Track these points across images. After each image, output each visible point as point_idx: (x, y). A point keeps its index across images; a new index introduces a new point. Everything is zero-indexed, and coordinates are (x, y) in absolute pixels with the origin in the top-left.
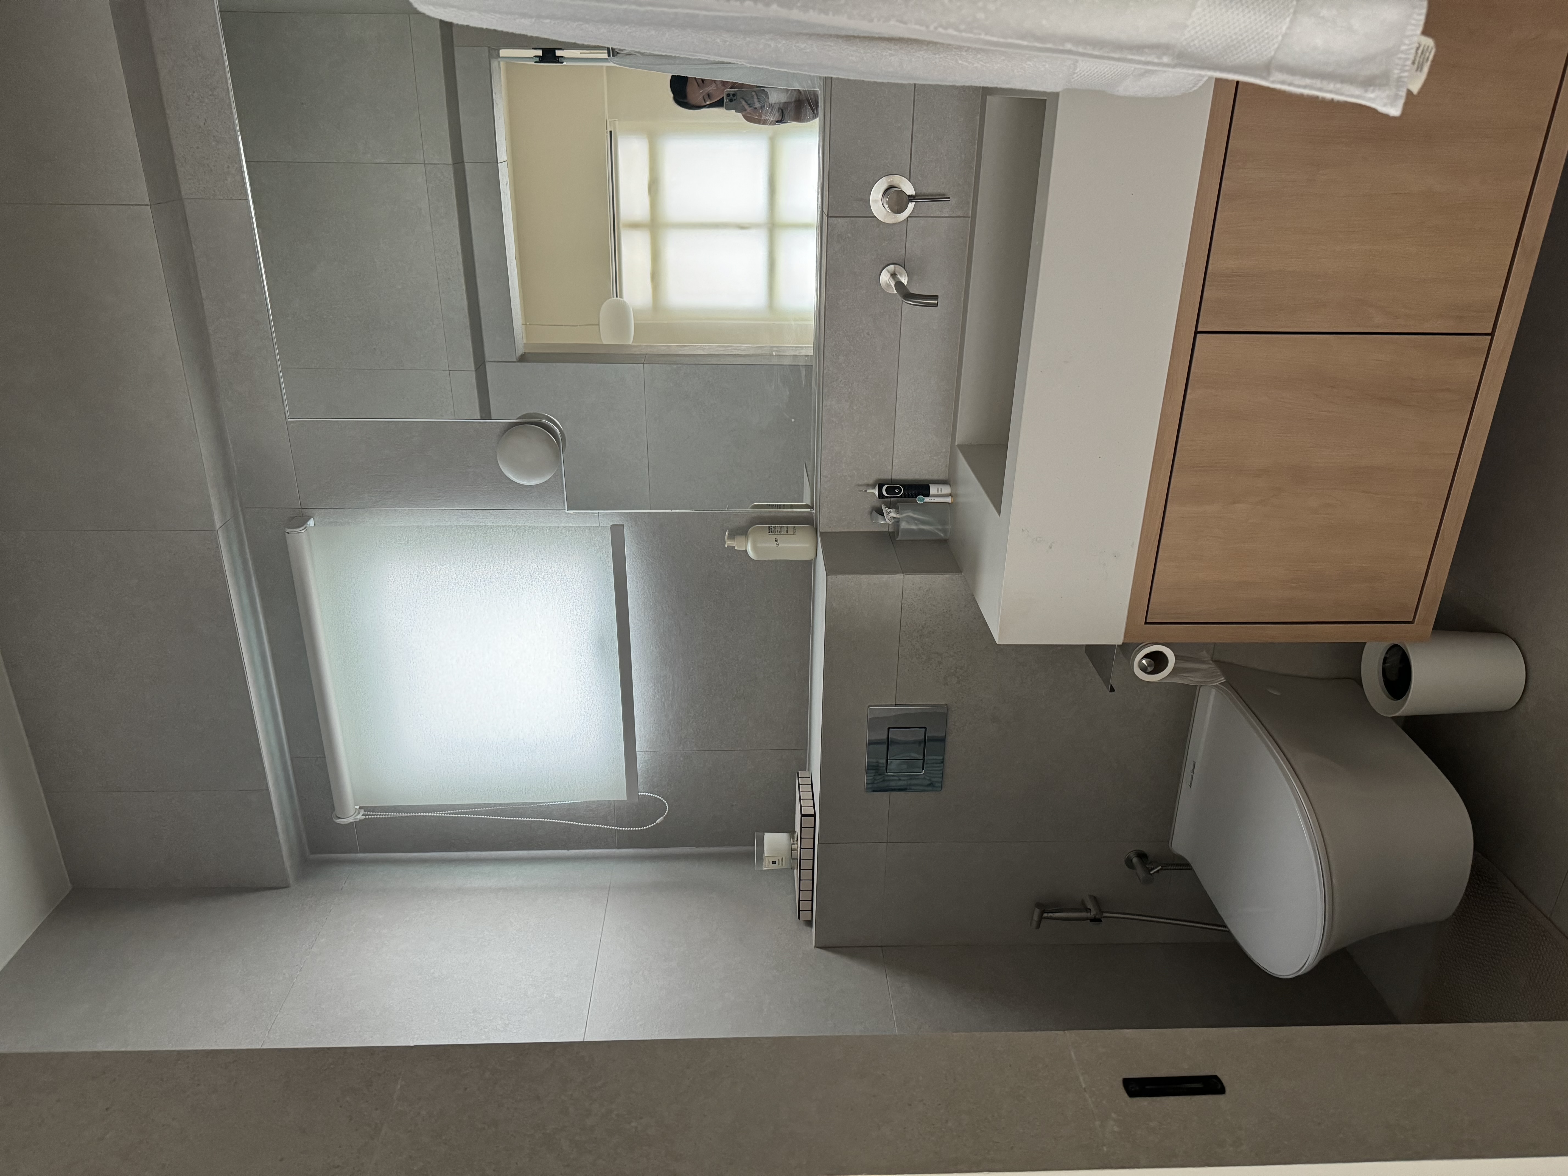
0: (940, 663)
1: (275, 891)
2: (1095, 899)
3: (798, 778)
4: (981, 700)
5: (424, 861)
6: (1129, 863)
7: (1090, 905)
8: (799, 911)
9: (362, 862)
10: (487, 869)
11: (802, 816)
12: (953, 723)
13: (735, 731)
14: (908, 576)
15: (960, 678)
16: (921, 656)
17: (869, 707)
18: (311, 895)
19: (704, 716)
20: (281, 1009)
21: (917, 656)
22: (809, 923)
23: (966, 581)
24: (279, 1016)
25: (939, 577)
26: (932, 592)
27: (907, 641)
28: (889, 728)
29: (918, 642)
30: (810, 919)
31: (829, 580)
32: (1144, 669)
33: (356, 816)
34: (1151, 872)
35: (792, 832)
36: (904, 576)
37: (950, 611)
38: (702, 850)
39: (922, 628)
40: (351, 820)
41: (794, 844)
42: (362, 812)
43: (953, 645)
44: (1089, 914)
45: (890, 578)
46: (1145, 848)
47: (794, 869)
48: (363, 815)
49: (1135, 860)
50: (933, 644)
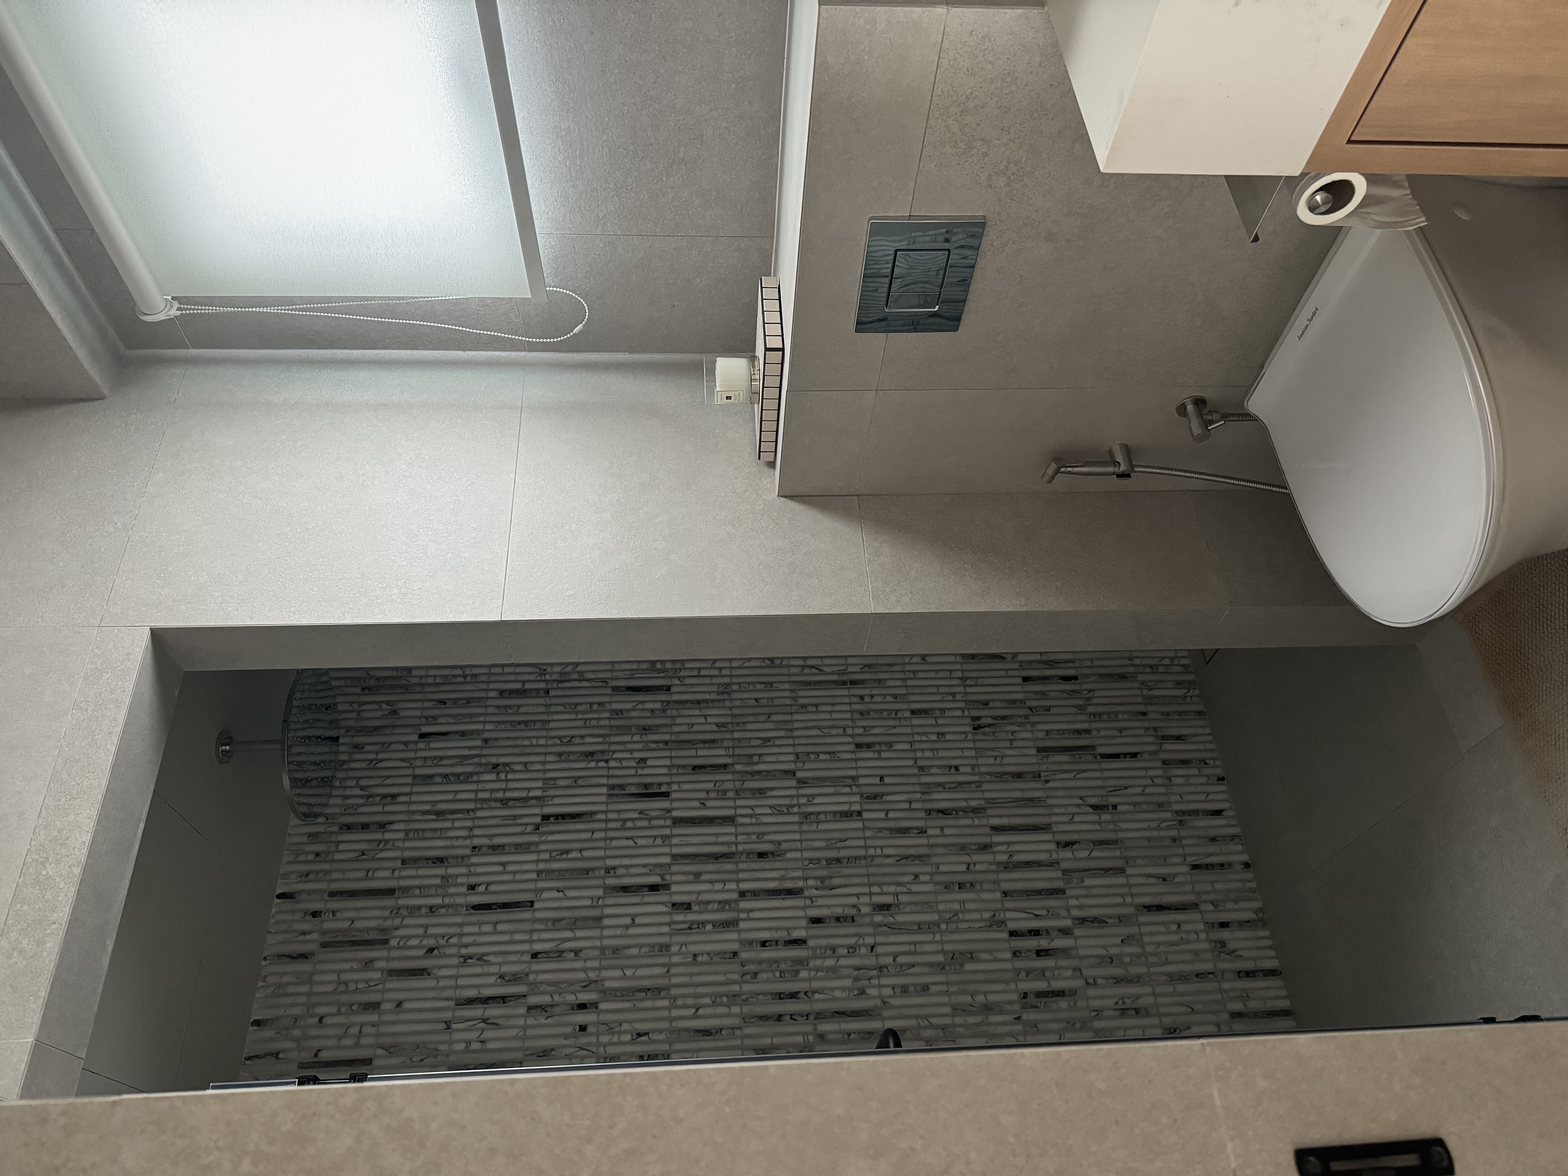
0: (986, 155)
1: (87, 404)
2: (1127, 450)
3: (762, 288)
4: (1037, 211)
5: (277, 362)
6: (1182, 410)
7: (1119, 458)
8: (760, 452)
9: (194, 361)
10: (362, 375)
11: (767, 349)
12: (990, 242)
13: (673, 210)
14: (954, 9)
15: (1012, 178)
16: (957, 144)
17: (869, 220)
18: (135, 411)
19: (629, 188)
20: (118, 572)
21: (952, 144)
22: (772, 465)
23: (1050, 21)
24: (117, 581)
25: (1006, 13)
26: (990, 39)
27: (940, 120)
28: (896, 251)
29: (956, 121)
30: (772, 460)
31: (823, 13)
32: (1313, 208)
33: (168, 311)
34: (1209, 428)
35: (753, 359)
36: (948, 9)
37: (1014, 72)
38: (637, 357)
39: (966, 100)
40: (161, 317)
41: (754, 374)
42: (176, 305)
43: (1010, 128)
44: (1117, 469)
45: (924, 12)
46: (1205, 394)
47: (754, 404)
48: (178, 309)
49: (1190, 408)
50: (978, 125)
